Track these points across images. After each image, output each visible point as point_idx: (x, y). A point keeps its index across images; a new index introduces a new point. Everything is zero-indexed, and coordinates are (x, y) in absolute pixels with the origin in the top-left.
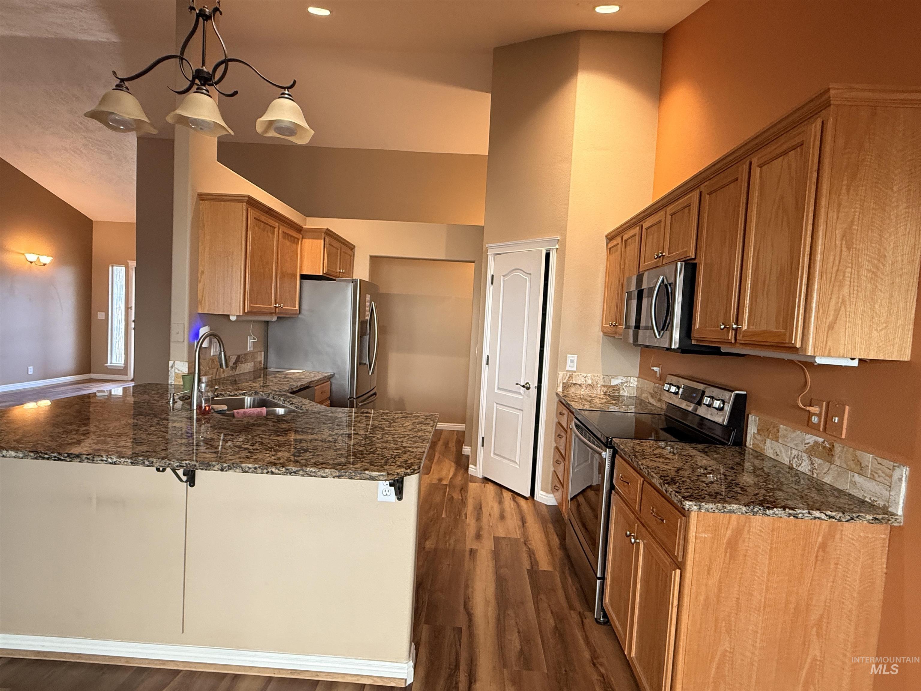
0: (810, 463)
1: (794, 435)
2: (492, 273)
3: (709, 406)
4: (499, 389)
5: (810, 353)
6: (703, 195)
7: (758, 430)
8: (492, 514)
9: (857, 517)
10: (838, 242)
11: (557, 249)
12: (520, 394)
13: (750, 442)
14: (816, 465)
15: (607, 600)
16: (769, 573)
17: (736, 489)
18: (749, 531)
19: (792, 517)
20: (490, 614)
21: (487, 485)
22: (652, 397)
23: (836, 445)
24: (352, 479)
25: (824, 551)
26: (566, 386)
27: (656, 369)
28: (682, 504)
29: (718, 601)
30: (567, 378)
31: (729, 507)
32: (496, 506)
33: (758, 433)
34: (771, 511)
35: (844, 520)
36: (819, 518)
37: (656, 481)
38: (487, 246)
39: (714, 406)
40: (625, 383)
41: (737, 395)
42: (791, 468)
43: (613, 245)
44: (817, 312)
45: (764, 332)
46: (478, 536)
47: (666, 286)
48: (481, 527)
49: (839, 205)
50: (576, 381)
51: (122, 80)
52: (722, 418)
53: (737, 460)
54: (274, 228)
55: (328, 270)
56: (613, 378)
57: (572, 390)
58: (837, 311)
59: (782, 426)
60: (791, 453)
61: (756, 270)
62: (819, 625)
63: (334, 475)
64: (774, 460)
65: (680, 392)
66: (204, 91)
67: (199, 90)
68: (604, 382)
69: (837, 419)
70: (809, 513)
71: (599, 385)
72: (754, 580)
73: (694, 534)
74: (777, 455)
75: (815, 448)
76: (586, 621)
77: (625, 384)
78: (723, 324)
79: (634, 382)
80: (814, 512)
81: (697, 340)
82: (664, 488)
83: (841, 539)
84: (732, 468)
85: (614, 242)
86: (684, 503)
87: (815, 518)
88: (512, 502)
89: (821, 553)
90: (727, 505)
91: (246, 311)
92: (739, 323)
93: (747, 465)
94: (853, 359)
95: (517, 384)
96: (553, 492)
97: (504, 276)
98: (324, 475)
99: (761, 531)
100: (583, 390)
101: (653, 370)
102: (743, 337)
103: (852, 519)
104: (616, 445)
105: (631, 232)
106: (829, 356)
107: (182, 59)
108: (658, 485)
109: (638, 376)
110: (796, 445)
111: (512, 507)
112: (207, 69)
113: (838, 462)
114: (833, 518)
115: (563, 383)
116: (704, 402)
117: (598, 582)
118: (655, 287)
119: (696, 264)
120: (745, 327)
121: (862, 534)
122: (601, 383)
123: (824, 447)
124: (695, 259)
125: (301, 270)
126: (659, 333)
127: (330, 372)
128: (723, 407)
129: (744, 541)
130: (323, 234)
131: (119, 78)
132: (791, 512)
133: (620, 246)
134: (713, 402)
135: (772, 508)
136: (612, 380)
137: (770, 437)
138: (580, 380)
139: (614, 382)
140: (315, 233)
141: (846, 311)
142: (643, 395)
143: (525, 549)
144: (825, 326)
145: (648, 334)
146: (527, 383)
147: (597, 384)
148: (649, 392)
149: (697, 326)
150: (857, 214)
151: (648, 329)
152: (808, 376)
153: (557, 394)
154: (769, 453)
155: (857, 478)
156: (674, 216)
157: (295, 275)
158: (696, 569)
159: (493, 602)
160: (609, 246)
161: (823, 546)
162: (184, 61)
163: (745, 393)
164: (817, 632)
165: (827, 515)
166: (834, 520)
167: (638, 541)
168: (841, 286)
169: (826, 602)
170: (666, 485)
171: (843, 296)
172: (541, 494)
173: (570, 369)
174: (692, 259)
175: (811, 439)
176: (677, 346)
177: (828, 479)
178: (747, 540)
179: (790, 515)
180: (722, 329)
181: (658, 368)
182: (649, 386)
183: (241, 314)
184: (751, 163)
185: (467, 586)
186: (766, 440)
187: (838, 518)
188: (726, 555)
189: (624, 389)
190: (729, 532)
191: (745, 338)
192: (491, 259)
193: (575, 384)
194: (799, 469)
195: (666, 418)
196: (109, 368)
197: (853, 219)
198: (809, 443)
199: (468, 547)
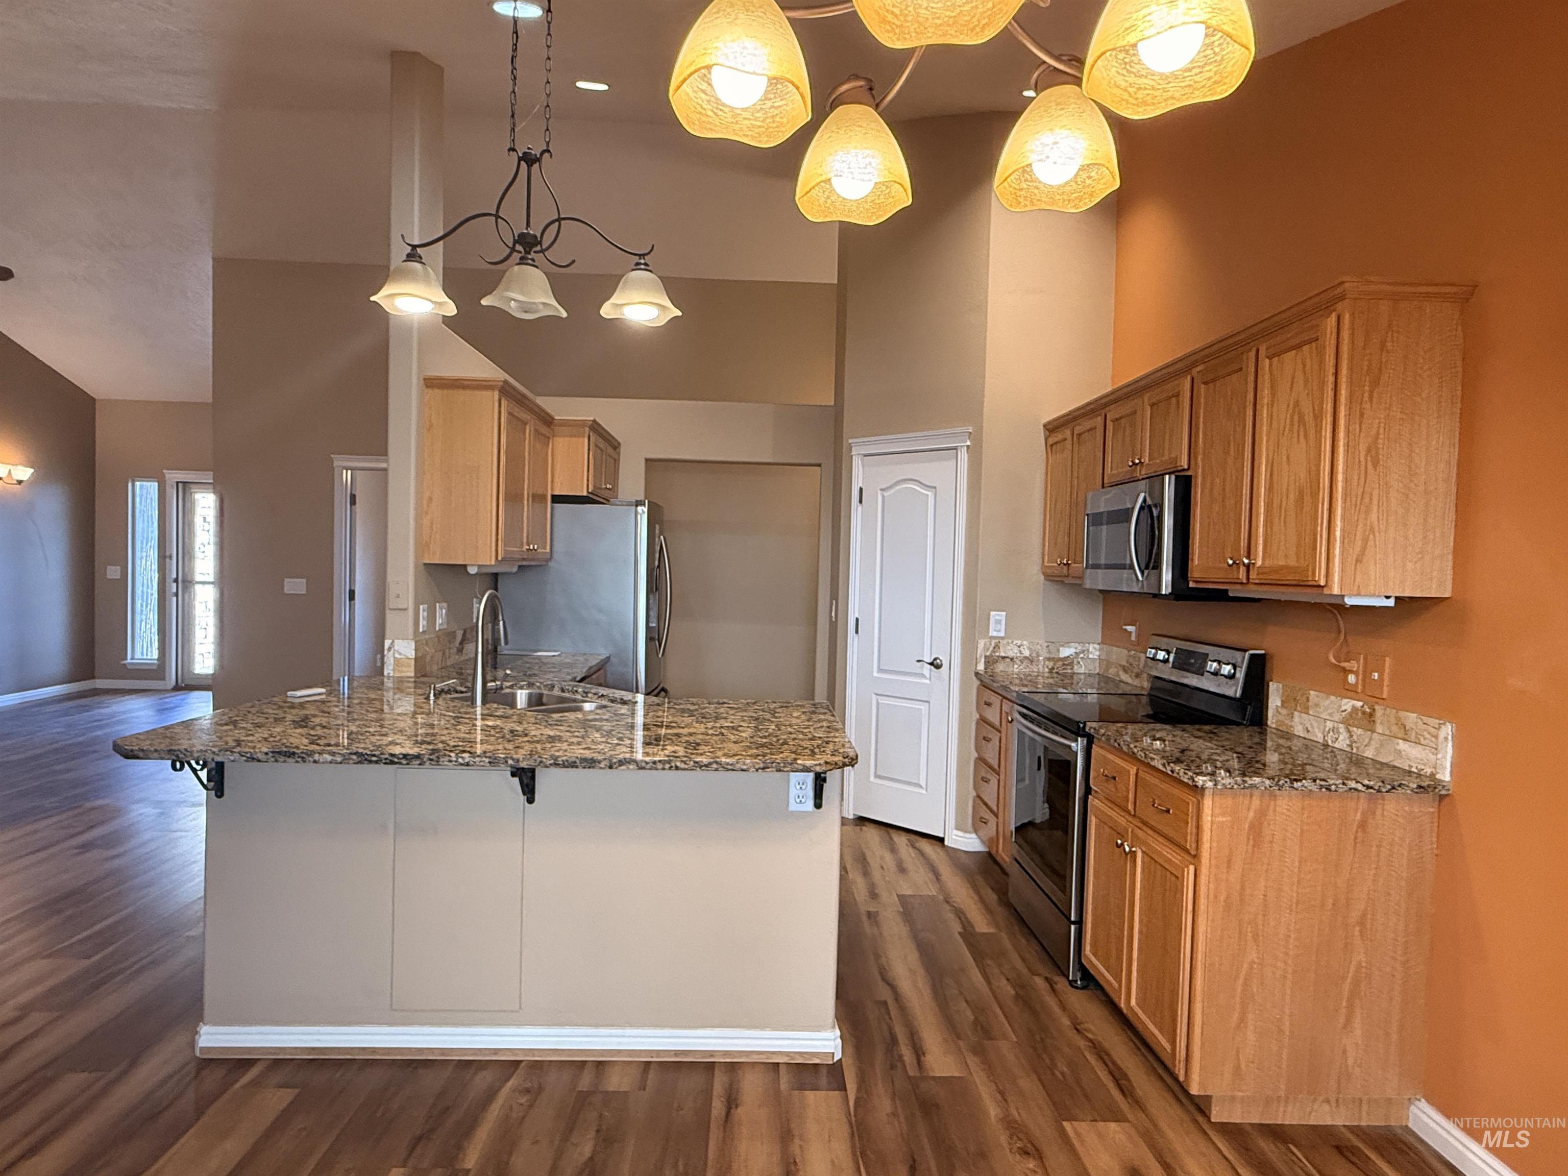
0: (1348, 735)
1: (1327, 702)
2: (860, 485)
3: (1216, 673)
4: (880, 670)
5: (1336, 591)
6: (1195, 381)
7: (1282, 701)
8: (885, 866)
9: (1400, 786)
10: (1362, 459)
11: (968, 447)
12: (923, 676)
13: (1272, 719)
14: (1355, 737)
15: (1087, 949)
16: (1300, 862)
17: (1257, 765)
18: (1275, 811)
19: (1324, 790)
20: (920, 985)
21: (864, 828)
22: (1125, 671)
23: (1376, 707)
24: (780, 771)
25: (1364, 831)
26: (990, 661)
27: (1129, 628)
28: (1194, 781)
29: (1242, 900)
30: (991, 649)
31: (1250, 781)
32: (888, 856)
33: (1283, 706)
34: (1299, 784)
35: (1384, 790)
36: (1356, 789)
37: (1158, 763)
38: (850, 441)
39: (1222, 672)
40: (1080, 653)
41: (1252, 655)
42: (1326, 745)
43: (1056, 440)
44: (1343, 543)
45: (1282, 568)
46: (873, 895)
47: (1150, 507)
48: (873, 884)
49: (1362, 415)
50: (1005, 652)
51: (414, 247)
52: (1234, 688)
53: (1256, 740)
54: (526, 424)
55: (594, 487)
56: (1063, 646)
57: (1000, 667)
58: (1365, 541)
59: (1312, 692)
60: (1325, 727)
61: (1270, 489)
62: (1362, 923)
63: (757, 767)
64: (1305, 738)
65: (1171, 659)
66: (530, 262)
67: (523, 261)
68: (1050, 652)
69: (1376, 674)
70: (1344, 784)
71: (1041, 658)
72: (1283, 871)
73: (1209, 818)
74: (1308, 731)
75: (1354, 715)
76: (1057, 987)
77: (1082, 655)
78: (1231, 559)
79: (1094, 651)
80: (1349, 782)
81: (1197, 582)
82: (1169, 768)
83: (1383, 815)
84: (1251, 747)
85: (1058, 437)
86: (1196, 779)
87: (1351, 789)
88: (911, 850)
89: (1359, 834)
90: (1247, 779)
91: (500, 558)
92: (1252, 557)
93: (1269, 744)
94: (1388, 597)
95: (919, 661)
96: (976, 831)
97: (881, 490)
98: (745, 767)
99: (1288, 810)
100: (1016, 666)
101: (1126, 630)
102: (1258, 574)
103: (1393, 788)
104: (1092, 730)
105: (1088, 424)
106: (1358, 594)
107: (497, 217)
108: (1161, 767)
109: (1100, 641)
110: (1331, 715)
111: (913, 855)
112: (533, 231)
113: (1379, 729)
114: (1371, 788)
115: (986, 657)
116: (1208, 669)
117: (1073, 927)
118: (1133, 508)
119: (1190, 477)
120: (1259, 563)
121: (1406, 808)
122: (1044, 654)
123: (1364, 713)
124: (1188, 469)
125: (552, 489)
126: (1142, 573)
127: (603, 653)
128: (1234, 673)
129: (1269, 825)
130: (587, 429)
131: (408, 244)
132: (1323, 783)
133: (1069, 442)
134: (1221, 667)
135: (1300, 780)
136: (1061, 649)
137: (1299, 708)
138: (1012, 651)
139: (1065, 652)
140: (574, 427)
141: (1375, 541)
142: (1110, 671)
143: (948, 908)
144: (1351, 559)
145: (1125, 575)
146: (935, 659)
147: (1038, 656)
148: (1120, 665)
149: (1196, 562)
150: (1382, 425)
151: (1125, 568)
152: (1341, 623)
153: (977, 674)
154: (1299, 730)
155: (1402, 745)
156: (1155, 407)
157: (544, 497)
158: (1213, 862)
159: (921, 972)
160: (1051, 441)
161: (1363, 825)
162: (499, 220)
163: (1263, 652)
164: (1361, 931)
165: (1364, 785)
166: (1372, 791)
167: (1134, 849)
168: (1368, 511)
169: (1369, 894)
170: (1172, 765)
171: (1371, 523)
172: (957, 836)
173: (995, 634)
174: (1184, 470)
175: (1348, 704)
176: (1170, 590)
177: (1369, 753)
178: (1272, 823)
179: (1321, 786)
180: (1230, 566)
181: (1134, 628)
182: (1120, 654)
183: (493, 563)
184: (1258, 351)
185: (877, 956)
186: (1293, 714)
187: (1377, 788)
188: (1248, 842)
189: (1079, 663)
190: (1251, 814)
191: (1261, 577)
192: (857, 462)
193: (1004, 658)
194: (1336, 745)
195: (1151, 700)
196: (129, 667)
197: (1378, 432)
198: (1345, 711)
199: (863, 909)
